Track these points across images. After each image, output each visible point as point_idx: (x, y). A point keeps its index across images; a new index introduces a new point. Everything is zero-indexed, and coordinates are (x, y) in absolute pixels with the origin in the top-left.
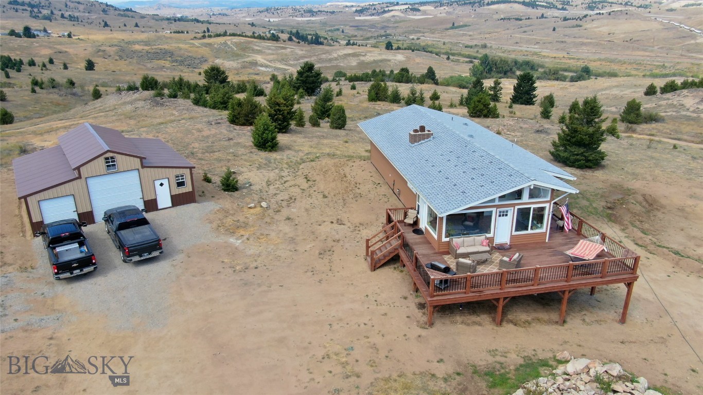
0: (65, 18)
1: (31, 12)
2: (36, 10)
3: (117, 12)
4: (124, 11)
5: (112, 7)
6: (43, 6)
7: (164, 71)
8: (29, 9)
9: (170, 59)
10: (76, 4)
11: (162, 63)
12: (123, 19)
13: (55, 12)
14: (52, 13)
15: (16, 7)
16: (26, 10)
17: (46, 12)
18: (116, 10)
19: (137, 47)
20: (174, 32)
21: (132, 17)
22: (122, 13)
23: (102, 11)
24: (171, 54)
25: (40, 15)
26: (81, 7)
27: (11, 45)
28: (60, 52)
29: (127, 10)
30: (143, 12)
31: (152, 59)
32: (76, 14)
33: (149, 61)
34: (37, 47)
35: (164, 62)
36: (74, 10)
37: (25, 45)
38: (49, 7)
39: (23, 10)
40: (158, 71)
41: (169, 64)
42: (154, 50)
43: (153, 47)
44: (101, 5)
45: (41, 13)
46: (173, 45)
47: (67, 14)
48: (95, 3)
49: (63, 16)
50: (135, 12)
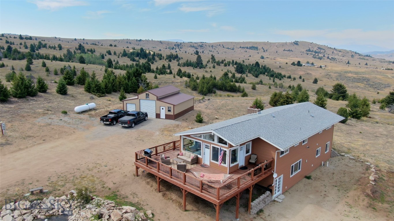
0: (329, 59)
1: (314, 55)
2: (317, 54)
3: (359, 57)
4: (365, 56)
5: (359, 54)
6: (321, 53)
7: (358, 89)
8: (314, 54)
9: (366, 83)
10: (338, 52)
11: (359, 84)
12: (360, 61)
13: (325, 56)
14: (324, 56)
15: (308, 52)
16: (312, 54)
17: (320, 55)
18: (360, 55)
19: (350, 75)
20: (386, 69)
21: (367, 60)
22: (362, 57)
23: (351, 56)
24: (368, 80)
25: (317, 57)
26: (340, 54)
27: (289, 68)
28: (308, 74)
29: (367, 56)
30: (376, 57)
31: (354, 82)
32: (336, 57)
33: (352, 83)
34: (299, 70)
35: (361, 84)
36: (336, 55)
37: (294, 69)
38: (324, 53)
39: (311, 54)
40: (354, 88)
41: (363, 86)
42: (359, 77)
43: (359, 76)
44: (352, 53)
45: (318, 55)
46: (373, 75)
47: (330, 57)
48: (349, 52)
49: (328, 58)
50: (372, 57)
